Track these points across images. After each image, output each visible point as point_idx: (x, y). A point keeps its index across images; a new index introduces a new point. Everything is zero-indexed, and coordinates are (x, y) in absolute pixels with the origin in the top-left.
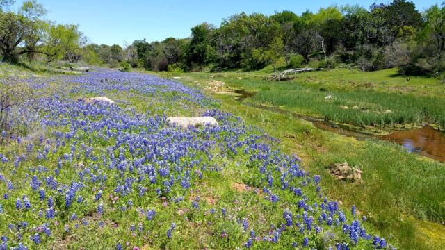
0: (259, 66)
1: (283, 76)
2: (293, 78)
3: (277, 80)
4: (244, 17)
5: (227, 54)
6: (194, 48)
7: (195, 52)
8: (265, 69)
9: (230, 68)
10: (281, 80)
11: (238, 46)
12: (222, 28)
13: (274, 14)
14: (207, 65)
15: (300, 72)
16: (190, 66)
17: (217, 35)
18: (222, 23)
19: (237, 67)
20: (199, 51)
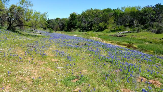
0: (101, 29)
1: (120, 35)
2: (125, 36)
3: (118, 36)
4: (92, 10)
5: (86, 25)
6: (72, 22)
7: (72, 24)
8: (104, 31)
9: (88, 31)
10: (120, 36)
11: (92, 21)
12: (82, 14)
13: (103, 9)
14: (77, 29)
15: (126, 33)
16: (71, 29)
17: (80, 17)
18: (83, 13)
19: (91, 30)
20: (74, 23)
